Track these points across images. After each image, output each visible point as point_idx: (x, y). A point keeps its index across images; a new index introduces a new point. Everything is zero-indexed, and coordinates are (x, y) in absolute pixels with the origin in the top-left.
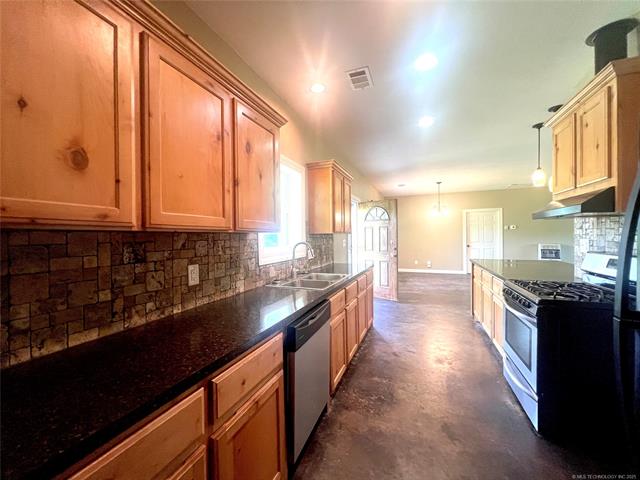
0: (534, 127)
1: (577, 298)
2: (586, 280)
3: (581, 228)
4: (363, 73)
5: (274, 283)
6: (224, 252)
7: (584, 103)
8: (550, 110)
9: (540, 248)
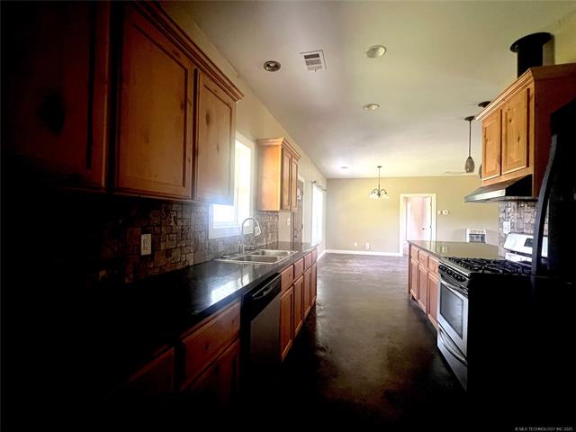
0: (466, 119)
1: (501, 271)
2: (507, 258)
3: (505, 212)
4: (318, 56)
5: (222, 258)
6: (176, 223)
7: (508, 102)
8: (480, 105)
9: (468, 232)
